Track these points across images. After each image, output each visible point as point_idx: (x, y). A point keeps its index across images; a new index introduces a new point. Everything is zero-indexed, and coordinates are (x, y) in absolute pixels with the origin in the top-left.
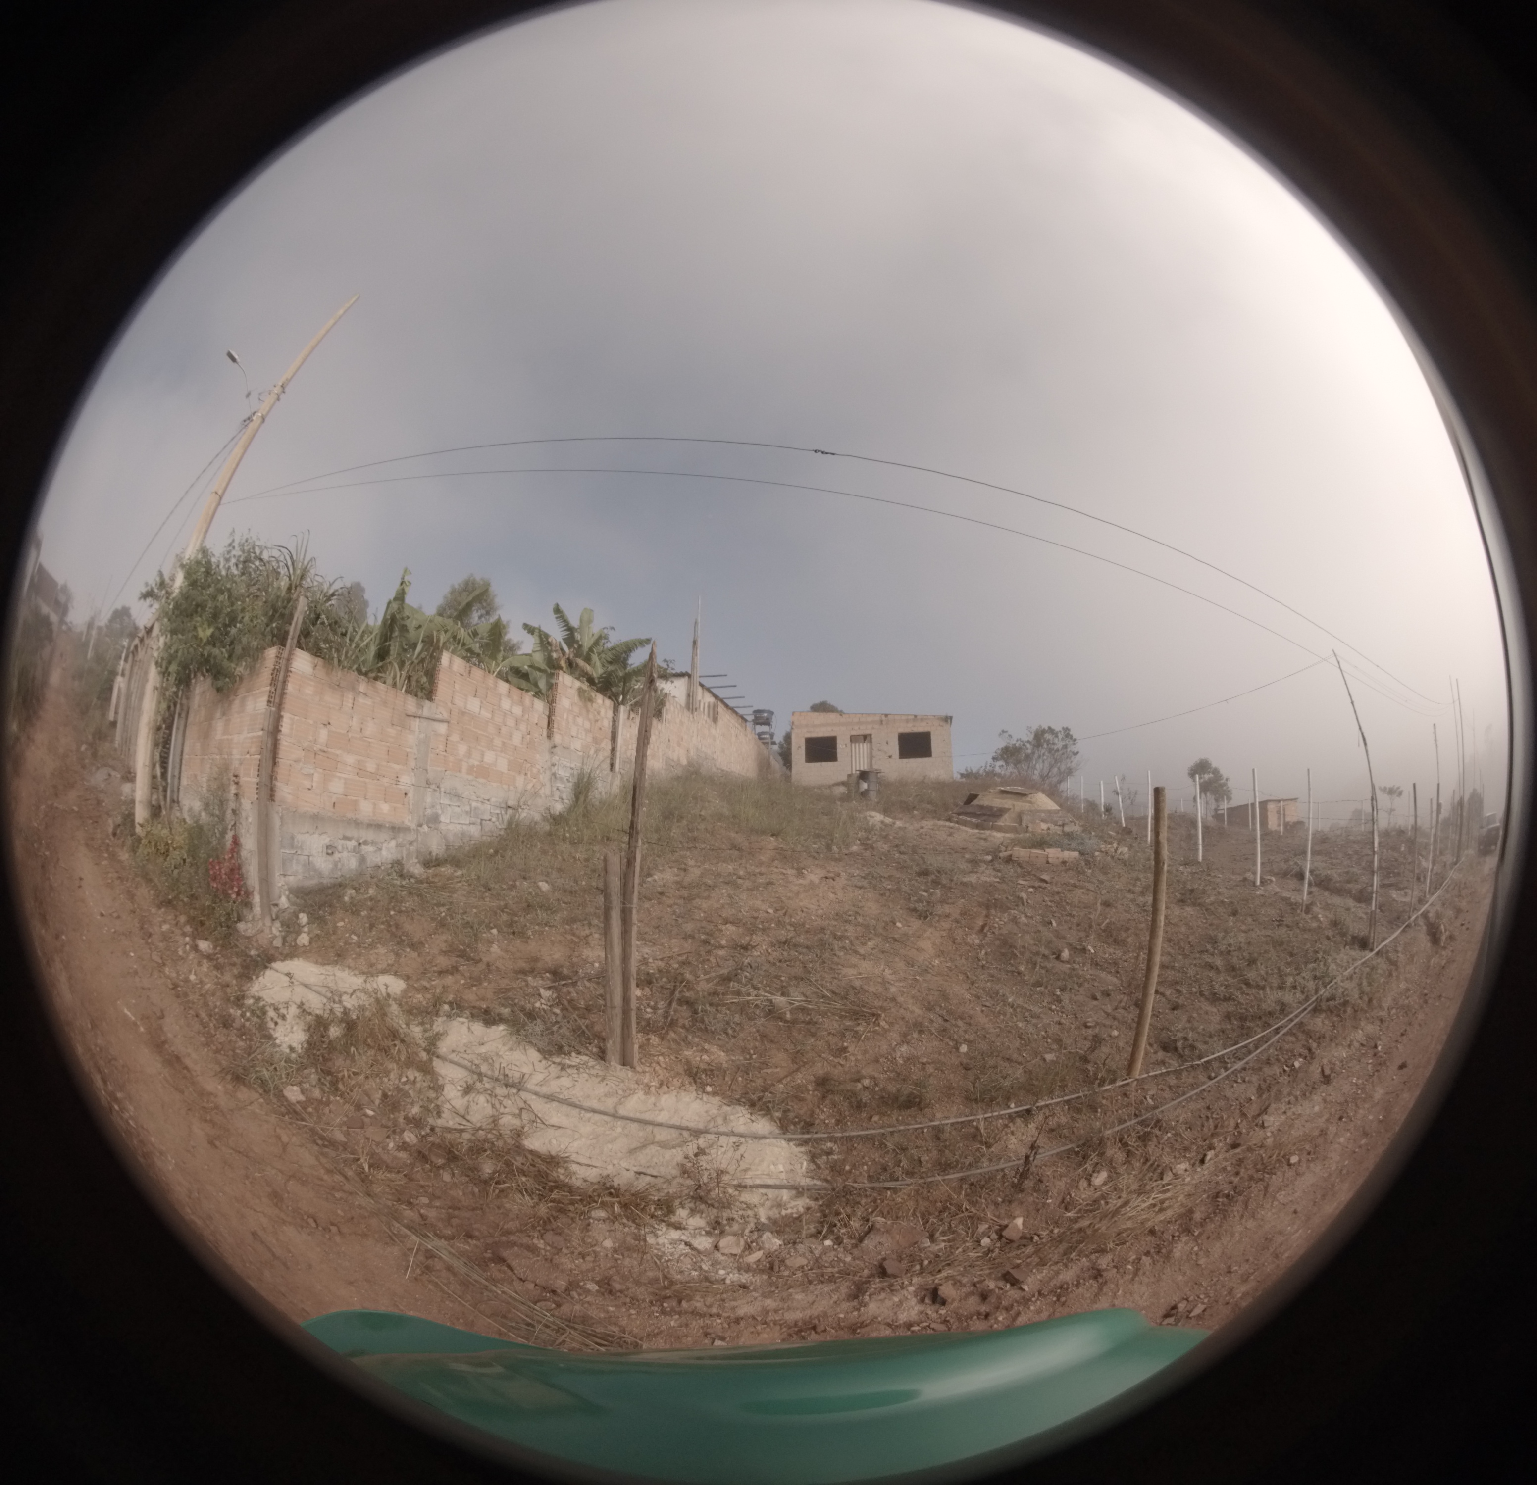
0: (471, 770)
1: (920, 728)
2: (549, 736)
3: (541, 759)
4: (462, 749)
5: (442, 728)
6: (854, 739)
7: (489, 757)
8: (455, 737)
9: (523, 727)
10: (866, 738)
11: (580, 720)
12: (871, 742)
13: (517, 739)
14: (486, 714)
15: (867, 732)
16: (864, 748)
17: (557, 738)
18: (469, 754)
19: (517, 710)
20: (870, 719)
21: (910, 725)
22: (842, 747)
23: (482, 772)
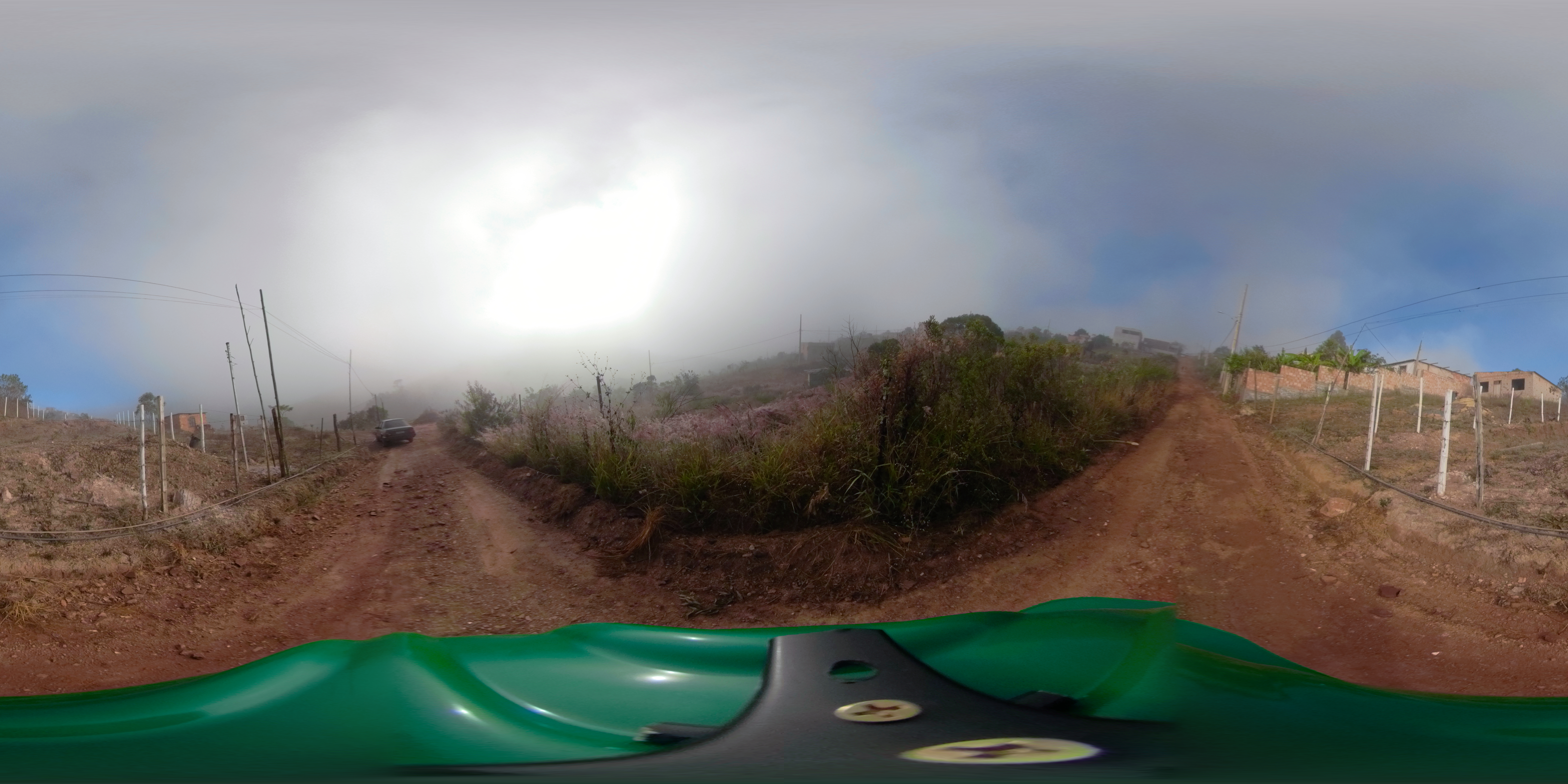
0: (1290, 386)
2: (1317, 379)
3: (1313, 385)
4: (1288, 382)
5: (1282, 378)
7: (1295, 384)
8: (1286, 380)
9: (1307, 378)
11: (1329, 376)
12: (1501, 383)
13: (1304, 380)
14: (1294, 376)
15: (1500, 380)
16: (1498, 386)
17: (1319, 380)
18: (1289, 383)
19: (1305, 375)
20: (1501, 374)
23: (1294, 386)
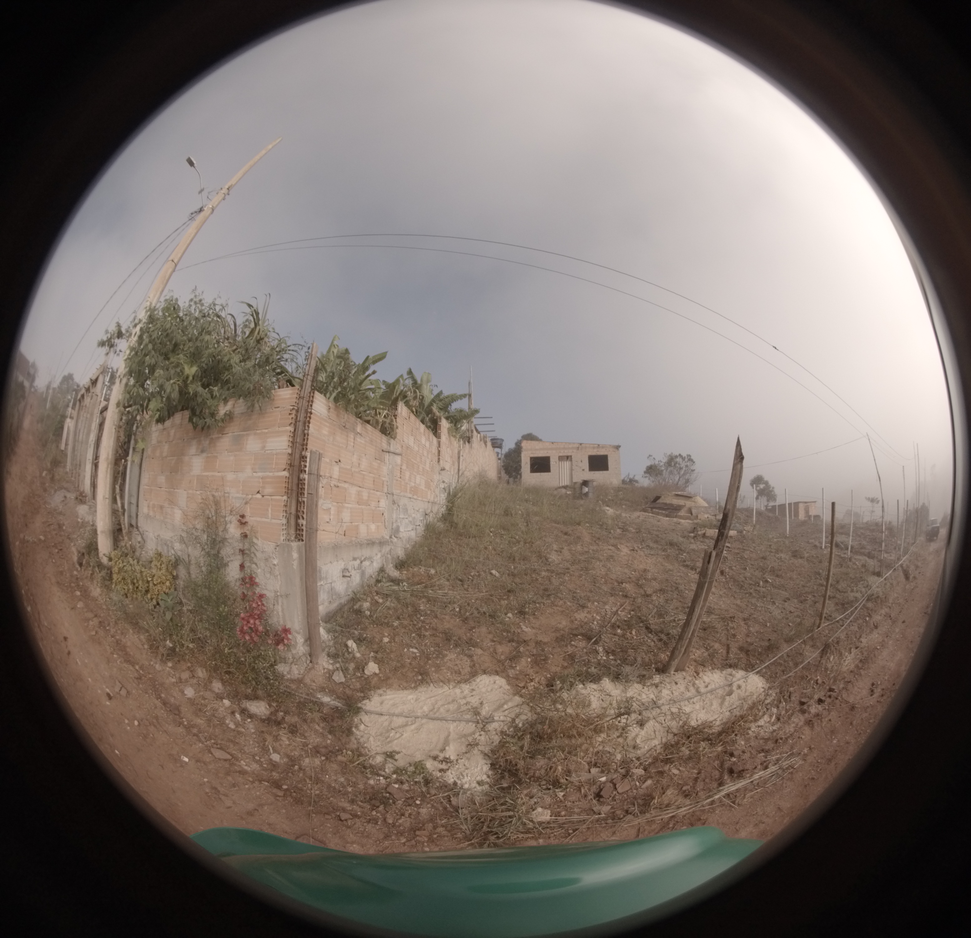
1: (602, 452)
6: (561, 458)
10: (568, 458)
12: (571, 460)
15: (569, 454)
16: (567, 464)
20: (571, 446)
21: (595, 450)
22: (553, 463)
